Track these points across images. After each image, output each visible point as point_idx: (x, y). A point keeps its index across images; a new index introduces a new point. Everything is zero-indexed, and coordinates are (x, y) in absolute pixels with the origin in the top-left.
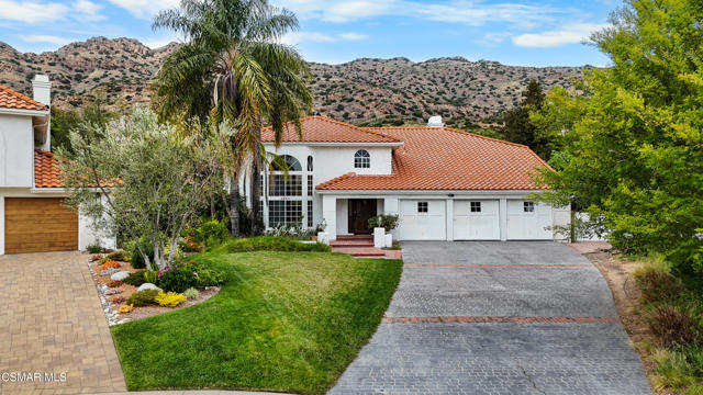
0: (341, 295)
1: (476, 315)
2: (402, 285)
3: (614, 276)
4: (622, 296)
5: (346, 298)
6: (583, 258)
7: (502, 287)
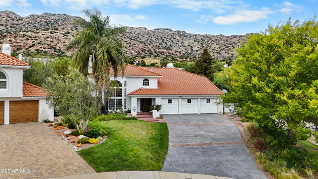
0: (152, 137)
1: (199, 143)
2: (170, 133)
3: (240, 127)
4: (244, 135)
5: (154, 138)
6: (229, 121)
7: (204, 133)
